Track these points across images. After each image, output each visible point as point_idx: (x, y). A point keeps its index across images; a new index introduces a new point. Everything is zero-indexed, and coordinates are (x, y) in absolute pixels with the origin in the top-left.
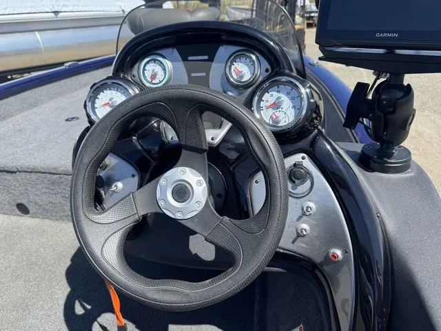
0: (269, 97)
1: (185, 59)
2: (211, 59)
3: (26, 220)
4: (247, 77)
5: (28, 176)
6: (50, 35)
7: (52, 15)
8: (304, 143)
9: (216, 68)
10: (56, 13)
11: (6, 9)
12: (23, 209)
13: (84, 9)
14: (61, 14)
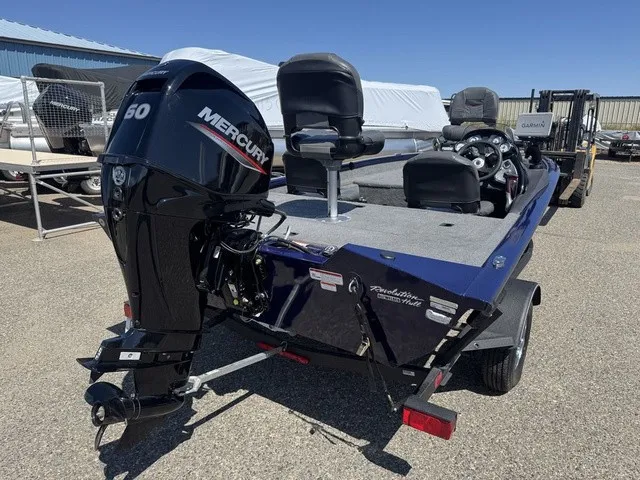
0: (501, 146)
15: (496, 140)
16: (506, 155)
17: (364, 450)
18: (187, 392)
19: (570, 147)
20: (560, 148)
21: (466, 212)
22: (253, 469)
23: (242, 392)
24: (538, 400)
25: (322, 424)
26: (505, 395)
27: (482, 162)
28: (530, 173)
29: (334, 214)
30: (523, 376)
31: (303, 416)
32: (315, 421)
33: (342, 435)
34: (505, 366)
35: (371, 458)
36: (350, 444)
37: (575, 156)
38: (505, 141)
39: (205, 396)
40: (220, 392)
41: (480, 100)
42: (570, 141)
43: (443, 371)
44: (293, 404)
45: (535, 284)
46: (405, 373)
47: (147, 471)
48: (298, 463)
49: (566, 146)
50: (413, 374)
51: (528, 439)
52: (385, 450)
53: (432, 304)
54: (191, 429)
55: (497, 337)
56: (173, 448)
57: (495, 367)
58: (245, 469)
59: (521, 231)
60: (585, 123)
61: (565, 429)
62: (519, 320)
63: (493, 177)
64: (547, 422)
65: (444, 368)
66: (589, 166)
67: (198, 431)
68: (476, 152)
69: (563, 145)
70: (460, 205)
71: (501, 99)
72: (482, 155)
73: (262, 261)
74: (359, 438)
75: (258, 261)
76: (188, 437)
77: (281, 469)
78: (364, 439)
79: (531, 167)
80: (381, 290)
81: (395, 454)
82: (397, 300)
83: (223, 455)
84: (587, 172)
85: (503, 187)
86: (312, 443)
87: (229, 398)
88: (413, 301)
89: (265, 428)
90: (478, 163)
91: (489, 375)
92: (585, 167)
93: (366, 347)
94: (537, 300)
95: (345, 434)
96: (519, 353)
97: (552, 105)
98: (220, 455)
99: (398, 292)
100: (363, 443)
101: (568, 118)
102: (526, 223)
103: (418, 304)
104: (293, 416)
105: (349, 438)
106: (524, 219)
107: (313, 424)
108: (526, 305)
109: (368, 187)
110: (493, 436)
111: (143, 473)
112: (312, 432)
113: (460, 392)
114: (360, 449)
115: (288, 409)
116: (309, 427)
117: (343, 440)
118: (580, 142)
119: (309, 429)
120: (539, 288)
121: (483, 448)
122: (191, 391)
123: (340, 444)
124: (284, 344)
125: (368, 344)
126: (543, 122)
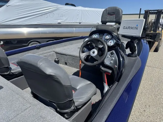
0: (110, 41)
1: (99, 35)
2: (103, 35)
3: (66, 66)
4: (108, 38)
5: (69, 56)
6: (77, 29)
7: (79, 23)
8: (114, 49)
9: (104, 36)
10: (80, 23)
11: (68, 21)
12: (66, 64)
14: (81, 23)
19: (155, 30)
20: (151, 31)
27: (96, 52)
37: (157, 34)
41: (114, 13)
42: (155, 28)
49: (153, 30)
60: (161, 22)
66: (161, 37)
69: (152, 30)
71: (123, 14)
72: (96, 47)
84: (161, 39)
92: (160, 38)
97: (149, 15)
101: (155, 20)
118: (159, 28)
126: (137, 26)
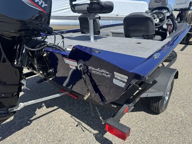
0: (167, 13)
1: (159, 10)
2: (162, 10)
13: (123, 15)
14: (118, 16)
15: (165, 11)
16: (168, 17)
17: (96, 136)
18: (15, 110)
21: (148, 39)
22: (49, 140)
23: (56, 107)
24: (173, 118)
25: (82, 123)
26: (159, 115)
27: (158, 20)
28: (178, 24)
29: (92, 39)
30: (168, 107)
31: (76, 119)
32: (79, 121)
33: (88, 128)
34: (160, 104)
35: (97, 139)
36: (90, 132)
38: (169, 11)
39: (42, 108)
40: (47, 107)
43: (129, 106)
44: (73, 114)
45: (176, 70)
46: (113, 106)
47: (8, 138)
48: (67, 139)
50: (115, 106)
51: (167, 135)
52: (104, 136)
53: (115, 76)
54: (31, 121)
55: (157, 92)
56: (22, 128)
57: (155, 104)
58: (45, 140)
59: (169, 47)
61: (184, 131)
62: (167, 85)
63: (162, 27)
64: (176, 128)
65: (129, 105)
67: (34, 122)
68: (156, 16)
70: (146, 36)
72: (158, 17)
73: (47, 55)
74: (95, 130)
75: (45, 55)
76: (29, 124)
77: (59, 141)
78: (97, 130)
79: (179, 22)
80: (93, 69)
81: (108, 138)
82: (100, 74)
83: (39, 133)
85: (166, 30)
86: (75, 131)
87: (50, 109)
88: (107, 74)
89: (59, 122)
90: (156, 21)
91: (153, 107)
93: (88, 95)
94: (176, 77)
95: (90, 128)
96: (167, 98)
98: (38, 133)
99: (100, 70)
100: (96, 132)
102: (172, 44)
103: (109, 76)
104: (72, 118)
105: (91, 130)
106: (172, 43)
107: (78, 122)
108: (171, 78)
109: (115, 33)
110: (152, 133)
111: (6, 138)
112: (77, 126)
113: (140, 112)
114: (94, 134)
115: (70, 115)
116: (77, 123)
117: (88, 130)
119: (76, 124)
120: (178, 72)
121: (146, 138)
122: (17, 110)
123: (87, 132)
124: (69, 91)
125: (89, 94)
126: (186, 1)
